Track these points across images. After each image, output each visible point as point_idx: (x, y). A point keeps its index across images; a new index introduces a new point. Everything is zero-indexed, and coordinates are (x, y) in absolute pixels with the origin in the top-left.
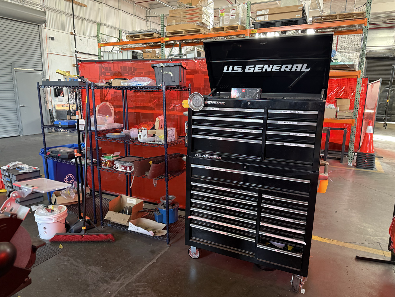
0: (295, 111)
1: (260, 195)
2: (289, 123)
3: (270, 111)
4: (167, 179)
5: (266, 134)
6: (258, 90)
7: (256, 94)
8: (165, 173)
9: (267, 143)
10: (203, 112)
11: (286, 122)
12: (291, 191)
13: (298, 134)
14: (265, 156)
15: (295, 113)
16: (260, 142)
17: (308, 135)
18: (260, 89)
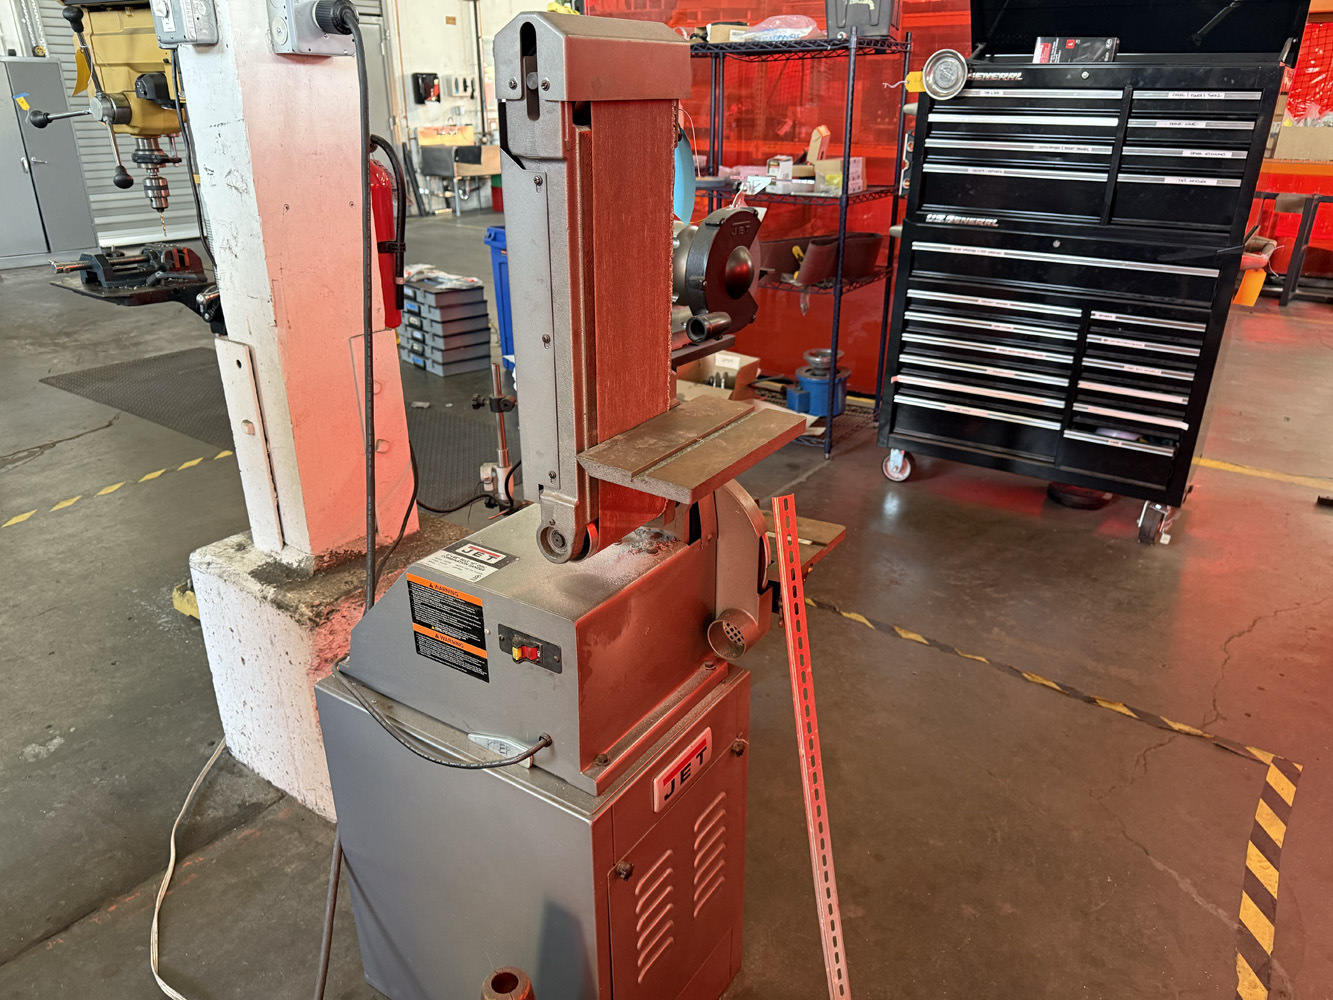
0: (1202, 93)
1: (1086, 314)
2: (1184, 124)
3: (1138, 95)
4: (838, 291)
5: (1122, 156)
6: (1109, 41)
7: (1103, 54)
8: (836, 276)
9: (1122, 178)
10: (959, 103)
11: (1178, 122)
12: (1167, 299)
13: (1204, 153)
14: (1112, 215)
15: (1202, 98)
16: (1103, 177)
17: (1228, 154)
18: (1116, 41)
